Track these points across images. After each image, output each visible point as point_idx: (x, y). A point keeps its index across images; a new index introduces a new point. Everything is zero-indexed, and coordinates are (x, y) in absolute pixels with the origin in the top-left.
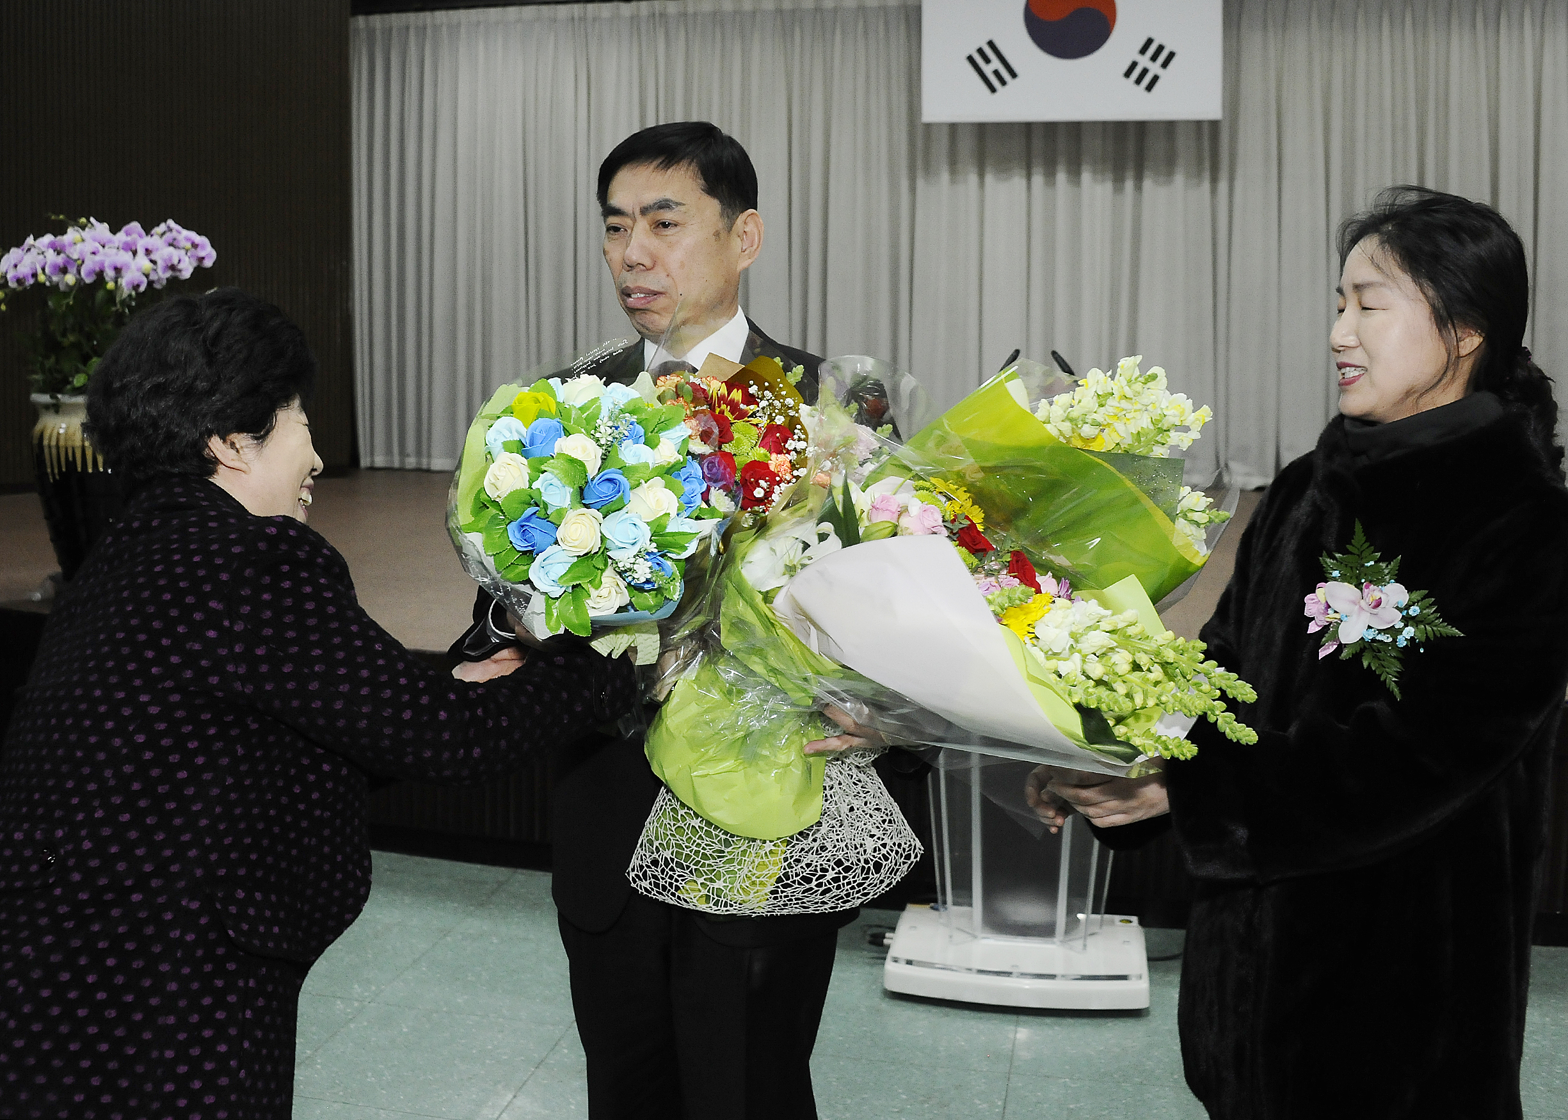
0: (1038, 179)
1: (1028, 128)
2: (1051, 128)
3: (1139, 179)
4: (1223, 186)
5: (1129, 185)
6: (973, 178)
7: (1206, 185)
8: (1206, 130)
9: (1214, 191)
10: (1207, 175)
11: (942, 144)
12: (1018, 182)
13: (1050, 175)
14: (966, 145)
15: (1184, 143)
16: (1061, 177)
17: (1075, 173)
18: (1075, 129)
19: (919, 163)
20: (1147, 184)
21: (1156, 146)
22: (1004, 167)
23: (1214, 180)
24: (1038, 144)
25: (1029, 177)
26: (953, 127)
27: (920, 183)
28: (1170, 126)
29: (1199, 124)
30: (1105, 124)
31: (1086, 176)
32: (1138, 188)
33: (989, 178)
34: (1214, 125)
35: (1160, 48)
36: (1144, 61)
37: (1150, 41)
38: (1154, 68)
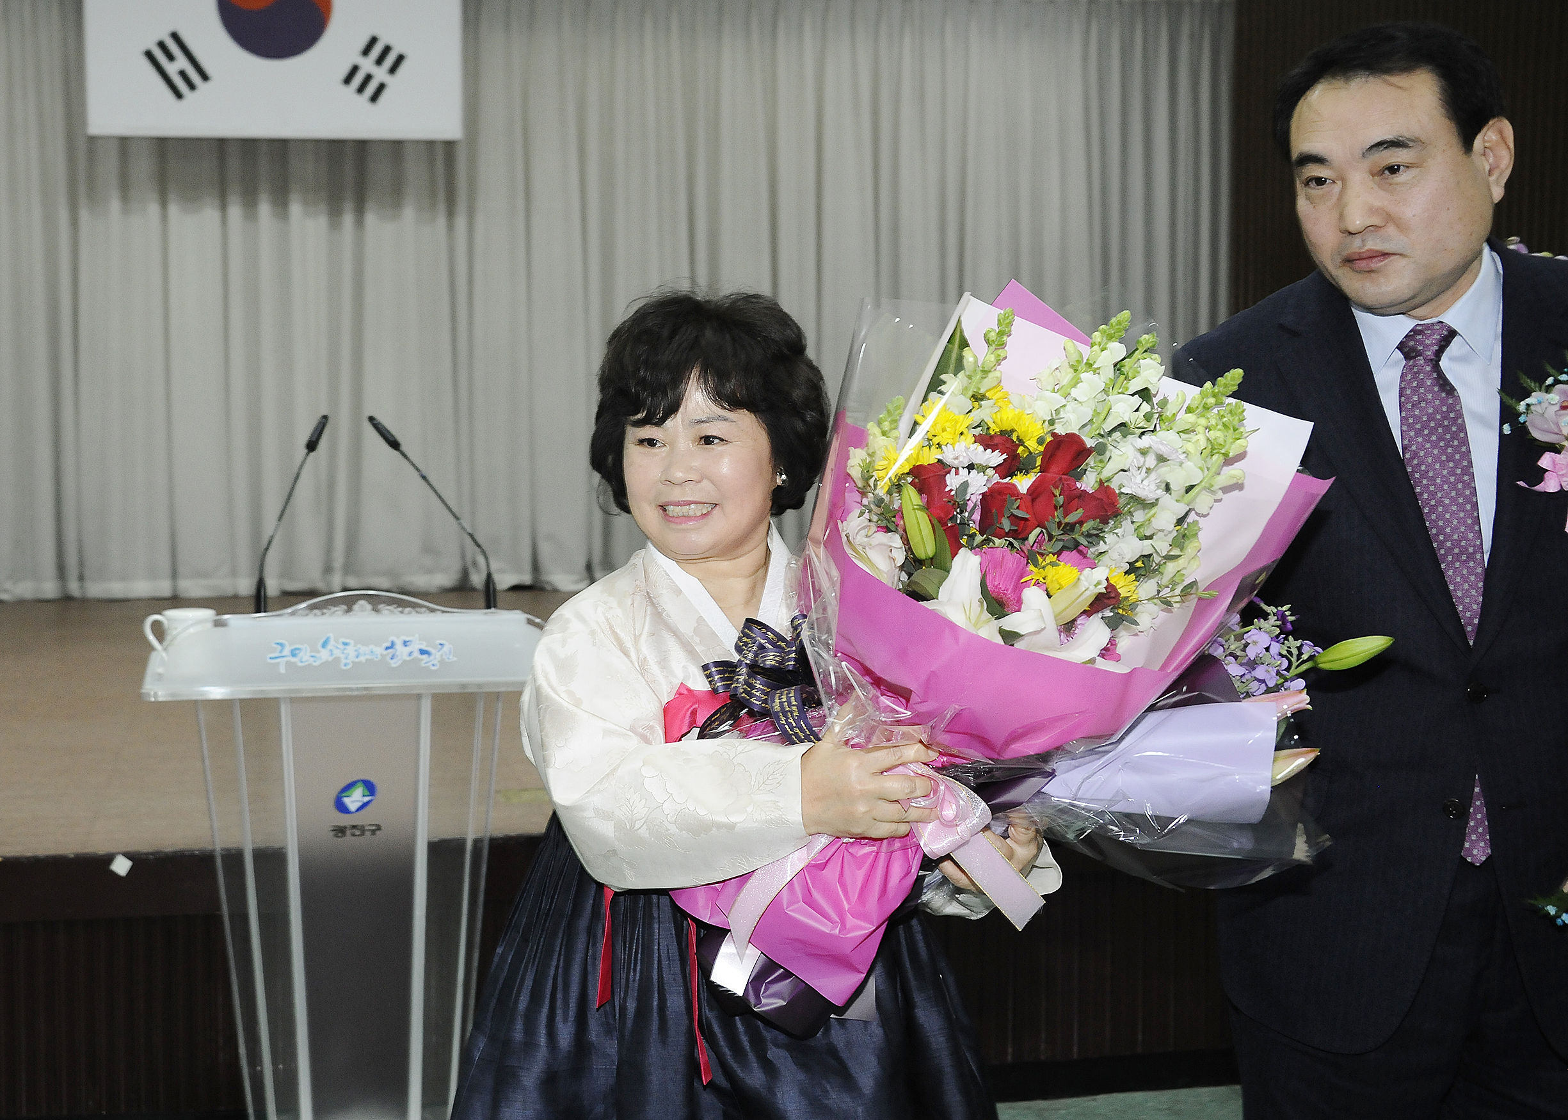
0: (235, 211)
1: (221, 144)
2: (249, 146)
3: (360, 212)
4: (461, 222)
5: (348, 219)
6: (154, 208)
7: (442, 221)
8: (440, 152)
9: (451, 227)
10: (442, 207)
11: (109, 165)
12: (210, 214)
13: (250, 204)
14: (143, 166)
15: (414, 169)
16: (265, 209)
17: (281, 202)
18: (281, 147)
19: (82, 189)
20: (371, 218)
21: (380, 171)
22: (191, 195)
23: (451, 214)
24: (234, 163)
25: (223, 207)
26: (124, 142)
27: (84, 214)
28: (396, 147)
29: (430, 144)
30: (317, 142)
31: (296, 209)
32: (359, 222)
33: (173, 209)
34: (449, 145)
35: (387, 50)
36: (367, 65)
37: (373, 41)
38: (380, 74)
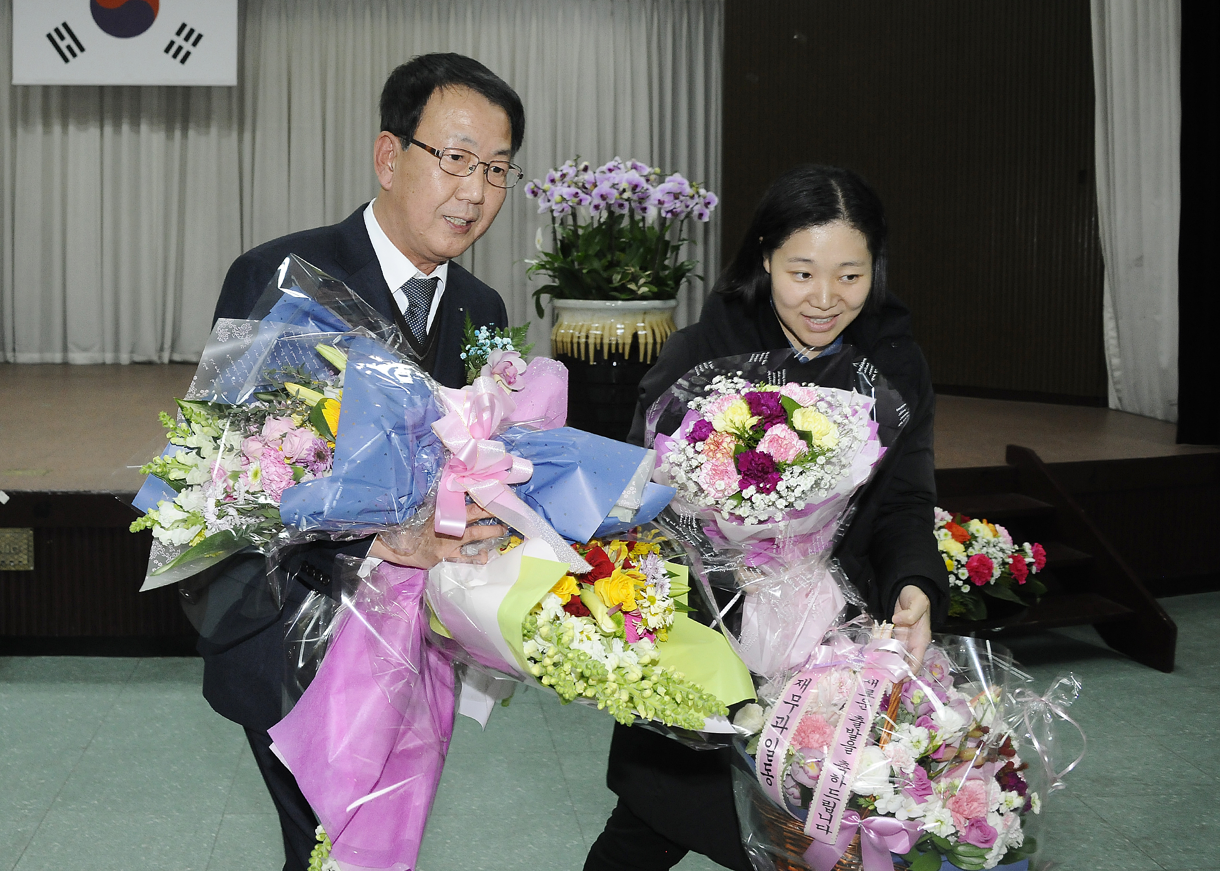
0: (108, 129)
1: (101, 90)
2: (118, 90)
3: (185, 130)
4: (247, 136)
5: (178, 134)
6: (59, 130)
7: (235, 135)
9: (240, 140)
10: (235, 128)
11: (36, 104)
12: (93, 131)
13: (117, 126)
14: (55, 102)
15: (218, 103)
16: (125, 128)
17: (135, 124)
18: (137, 92)
19: (19, 117)
20: (191, 133)
21: (198, 105)
22: (83, 121)
23: (240, 132)
24: (108, 100)
25: (102, 127)
26: (46, 90)
27: (20, 131)
28: (206, 91)
30: (160, 88)
31: (144, 128)
32: (185, 136)
33: (72, 128)
35: (192, 31)
36: (179, 41)
37: (184, 26)
38: (187, 46)
